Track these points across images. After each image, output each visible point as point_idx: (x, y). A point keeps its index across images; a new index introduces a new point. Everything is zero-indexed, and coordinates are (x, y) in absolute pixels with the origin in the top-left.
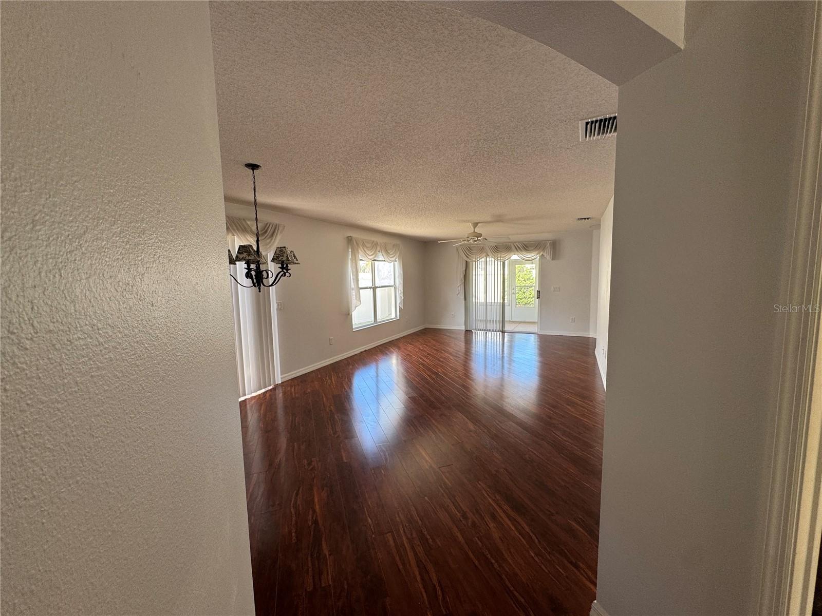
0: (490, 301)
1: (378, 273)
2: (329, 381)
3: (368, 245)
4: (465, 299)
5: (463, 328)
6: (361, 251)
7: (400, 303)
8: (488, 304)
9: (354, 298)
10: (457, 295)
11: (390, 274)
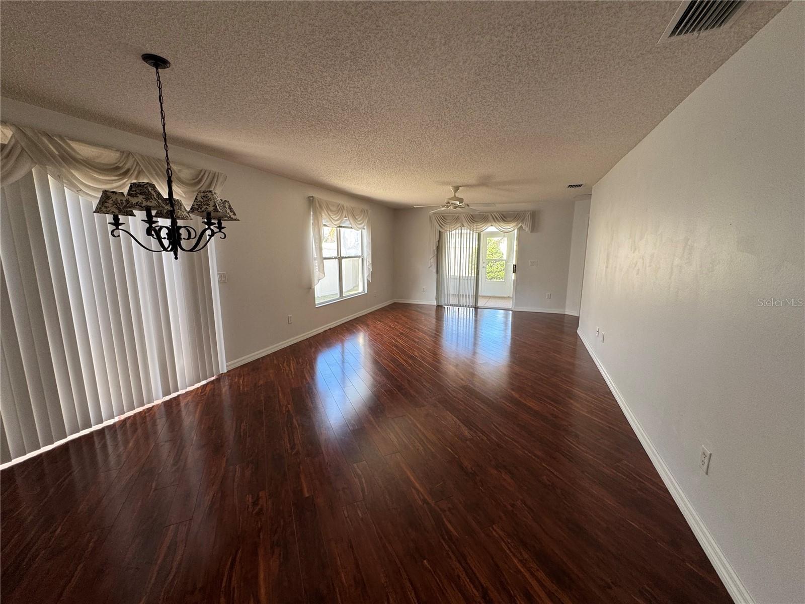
0: (464, 275)
1: (344, 241)
2: (287, 368)
3: (334, 209)
4: (437, 272)
5: (434, 303)
6: (326, 215)
7: (368, 276)
8: (461, 278)
9: (317, 270)
10: (429, 268)
11: (357, 243)
